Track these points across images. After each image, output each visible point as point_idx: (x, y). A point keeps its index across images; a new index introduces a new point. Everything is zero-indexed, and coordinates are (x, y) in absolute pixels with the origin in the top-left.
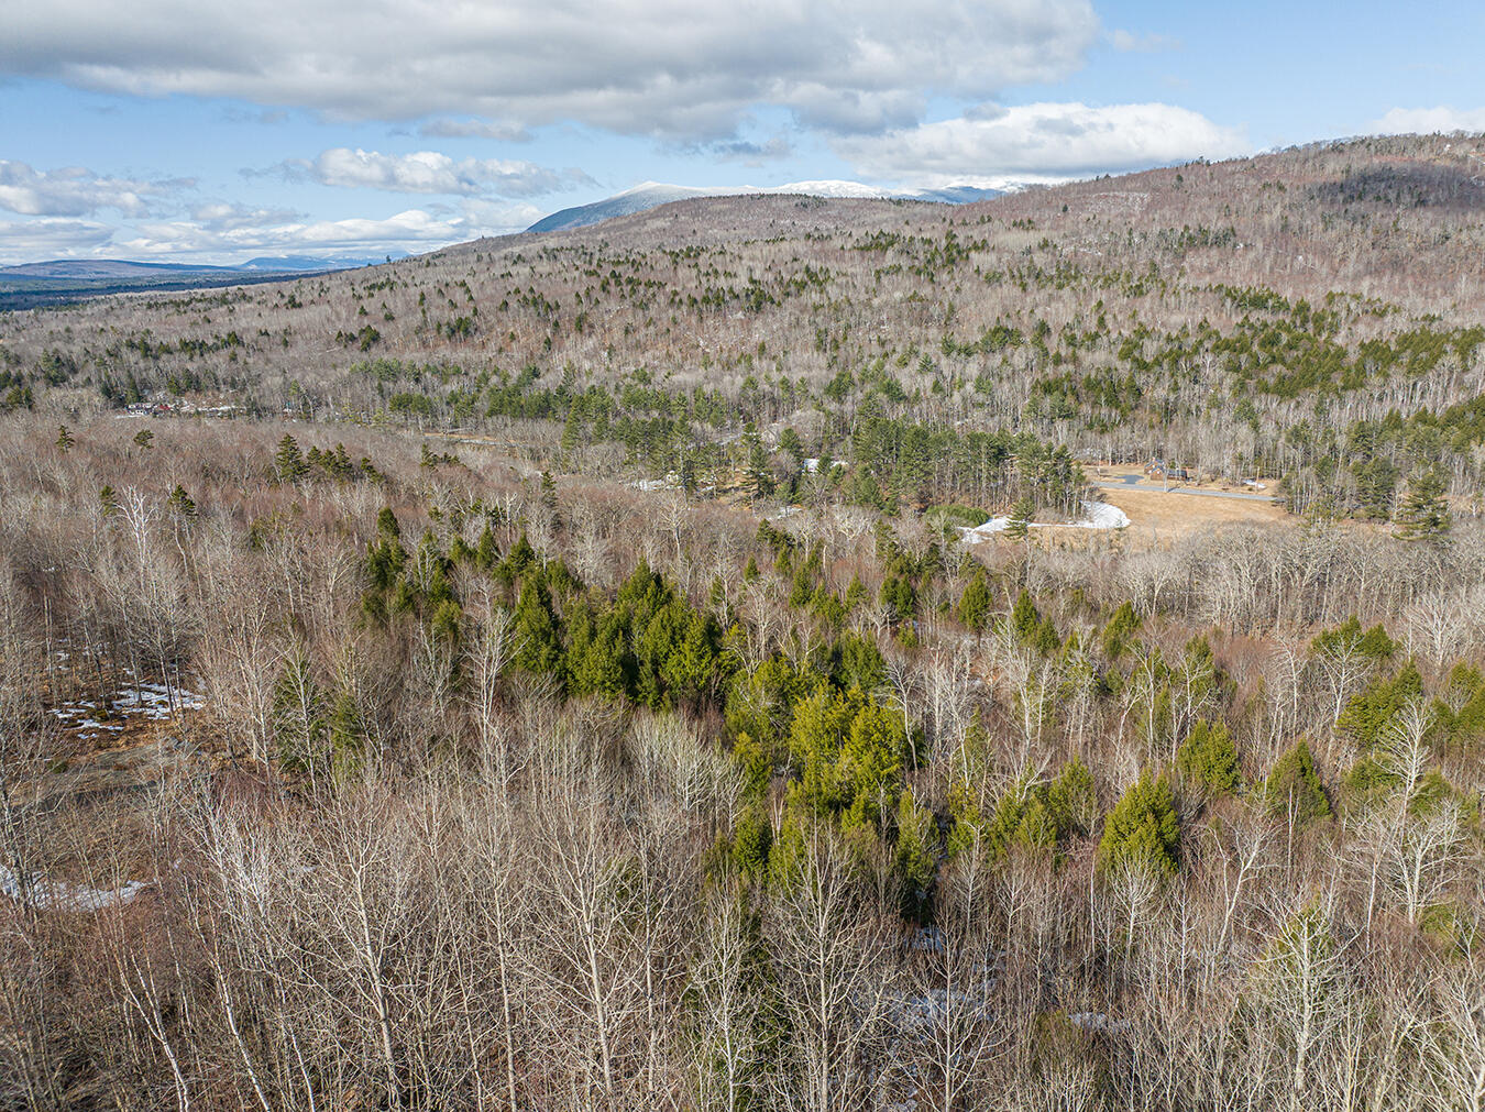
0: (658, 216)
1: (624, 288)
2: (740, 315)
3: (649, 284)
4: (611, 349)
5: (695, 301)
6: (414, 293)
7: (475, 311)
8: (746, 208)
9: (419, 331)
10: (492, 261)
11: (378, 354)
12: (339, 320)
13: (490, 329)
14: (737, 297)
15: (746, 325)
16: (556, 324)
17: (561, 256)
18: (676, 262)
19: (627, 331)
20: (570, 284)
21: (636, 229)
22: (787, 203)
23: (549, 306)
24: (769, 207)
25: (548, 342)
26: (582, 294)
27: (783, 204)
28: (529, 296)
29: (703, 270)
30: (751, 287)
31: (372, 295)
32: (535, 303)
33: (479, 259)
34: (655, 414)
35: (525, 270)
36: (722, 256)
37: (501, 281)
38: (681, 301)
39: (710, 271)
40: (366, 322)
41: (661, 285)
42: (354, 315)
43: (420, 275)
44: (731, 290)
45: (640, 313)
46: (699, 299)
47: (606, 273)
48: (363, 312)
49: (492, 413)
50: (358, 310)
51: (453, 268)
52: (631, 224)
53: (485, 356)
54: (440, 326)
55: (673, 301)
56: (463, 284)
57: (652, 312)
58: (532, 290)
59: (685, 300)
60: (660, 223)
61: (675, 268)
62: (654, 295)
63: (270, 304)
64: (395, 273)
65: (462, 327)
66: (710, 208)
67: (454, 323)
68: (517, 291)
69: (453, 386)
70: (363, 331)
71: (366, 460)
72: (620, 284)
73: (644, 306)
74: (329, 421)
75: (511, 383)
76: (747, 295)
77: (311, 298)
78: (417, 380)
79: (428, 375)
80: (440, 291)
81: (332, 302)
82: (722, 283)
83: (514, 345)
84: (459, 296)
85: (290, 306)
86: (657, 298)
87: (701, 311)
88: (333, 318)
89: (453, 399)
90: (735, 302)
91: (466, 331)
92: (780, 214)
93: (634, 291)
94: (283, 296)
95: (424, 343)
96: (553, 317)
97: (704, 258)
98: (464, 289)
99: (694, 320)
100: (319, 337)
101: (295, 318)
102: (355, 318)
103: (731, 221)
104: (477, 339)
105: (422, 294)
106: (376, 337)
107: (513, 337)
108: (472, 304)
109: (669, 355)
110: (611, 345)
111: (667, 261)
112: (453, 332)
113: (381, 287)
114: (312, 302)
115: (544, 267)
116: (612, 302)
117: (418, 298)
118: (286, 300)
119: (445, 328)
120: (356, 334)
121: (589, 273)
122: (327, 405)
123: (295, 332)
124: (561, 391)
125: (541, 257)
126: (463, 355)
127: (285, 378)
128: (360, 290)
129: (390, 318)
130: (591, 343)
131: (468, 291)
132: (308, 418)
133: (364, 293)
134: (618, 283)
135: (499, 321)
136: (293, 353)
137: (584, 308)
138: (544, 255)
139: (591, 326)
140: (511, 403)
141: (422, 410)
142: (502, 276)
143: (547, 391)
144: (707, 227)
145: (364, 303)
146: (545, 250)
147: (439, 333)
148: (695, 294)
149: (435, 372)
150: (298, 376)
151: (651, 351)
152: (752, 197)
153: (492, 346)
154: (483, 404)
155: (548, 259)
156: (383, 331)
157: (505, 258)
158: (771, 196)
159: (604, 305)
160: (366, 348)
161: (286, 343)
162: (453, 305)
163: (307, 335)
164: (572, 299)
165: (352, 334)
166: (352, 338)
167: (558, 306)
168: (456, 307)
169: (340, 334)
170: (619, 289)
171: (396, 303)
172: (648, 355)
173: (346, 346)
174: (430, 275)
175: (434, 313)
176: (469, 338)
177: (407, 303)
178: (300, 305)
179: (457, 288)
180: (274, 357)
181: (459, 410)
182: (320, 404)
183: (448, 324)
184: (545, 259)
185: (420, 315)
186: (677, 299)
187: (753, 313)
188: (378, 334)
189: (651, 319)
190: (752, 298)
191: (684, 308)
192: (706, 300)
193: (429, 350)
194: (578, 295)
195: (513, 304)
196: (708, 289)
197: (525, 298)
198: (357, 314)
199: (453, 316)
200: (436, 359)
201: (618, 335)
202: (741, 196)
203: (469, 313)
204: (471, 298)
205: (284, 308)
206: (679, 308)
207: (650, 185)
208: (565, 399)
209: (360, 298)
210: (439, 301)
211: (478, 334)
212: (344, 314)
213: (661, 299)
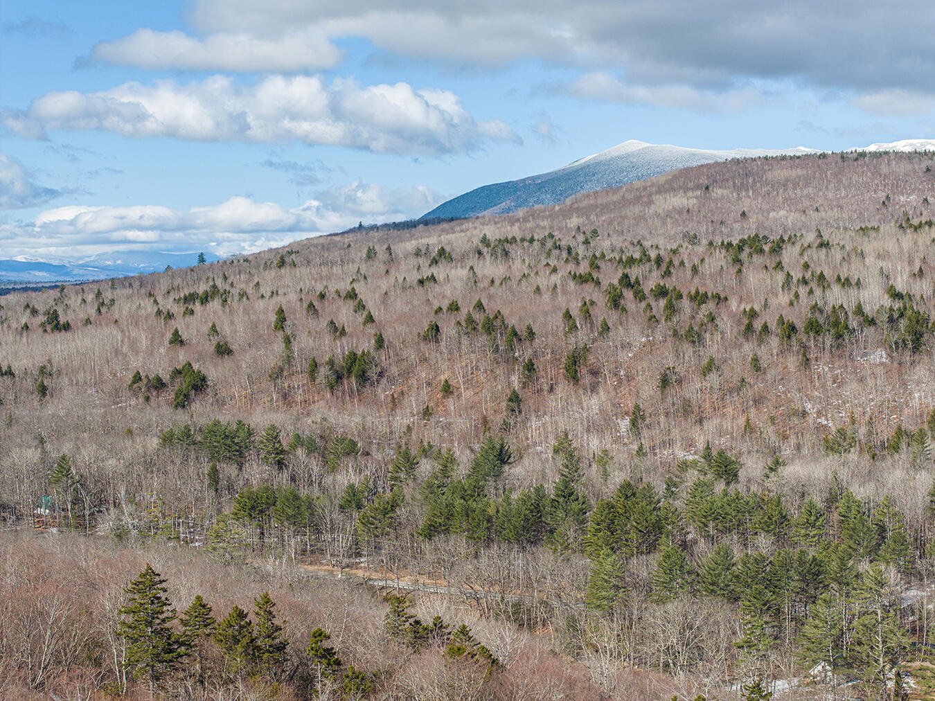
0: (673, 189)
1: (653, 304)
2: (880, 356)
3: (699, 298)
4: (637, 418)
5: (793, 328)
6: (265, 311)
7: (380, 342)
8: (835, 175)
9: (277, 374)
10: (392, 259)
11: (202, 413)
12: (137, 353)
13: (406, 374)
14: (872, 322)
15: (898, 372)
16: (530, 367)
17: (516, 251)
18: (737, 261)
19: (665, 382)
20: (546, 297)
21: (636, 210)
22: (910, 167)
23: (515, 334)
24: (877, 172)
25: (515, 399)
26: (575, 313)
27: (902, 168)
28: (479, 317)
29: (797, 275)
30: (898, 305)
31: (192, 312)
32: (489, 328)
33: (371, 255)
34: (764, 543)
35: (461, 273)
36: (824, 250)
37: (420, 290)
38: (765, 328)
39: (808, 275)
40: (182, 357)
41: (720, 300)
42: (161, 343)
43: (269, 279)
44: (859, 310)
45: (688, 350)
46: (800, 325)
47: (611, 277)
48: (177, 340)
49: (431, 531)
50: (169, 336)
51: (325, 270)
52: (624, 202)
53: (402, 420)
54: (315, 366)
55: (749, 328)
56: (352, 295)
57: (713, 346)
58: (480, 306)
59: (773, 326)
60: (678, 201)
61: (740, 271)
62: (712, 319)
63: (14, 325)
64: (225, 278)
65: (356, 368)
66: (769, 175)
67: (340, 362)
68: (454, 307)
69: (347, 477)
70: (178, 373)
71: (320, 635)
72: (643, 298)
73: (694, 337)
74: (121, 535)
75: (462, 471)
76: (891, 320)
77: (82, 316)
78: (280, 464)
79: (300, 452)
80: (311, 306)
81: (123, 323)
82: (835, 296)
83: (451, 403)
84: (345, 314)
85: (49, 328)
86: (718, 321)
87: (805, 348)
88: (125, 349)
89: (353, 500)
90: (870, 331)
91: (363, 377)
92: (899, 185)
93: (671, 309)
94: (34, 312)
95: (285, 396)
96: (523, 353)
97: (789, 255)
98: (351, 304)
99: (792, 362)
100: (99, 382)
101: (57, 348)
102: (162, 350)
103: (808, 197)
104: (383, 392)
105: (281, 311)
106: (200, 385)
107: (448, 389)
108: (371, 330)
109: (749, 428)
110: (637, 407)
111: (720, 259)
112: (339, 377)
113: (205, 299)
114: (88, 322)
115: (490, 268)
116: (635, 330)
117: (273, 318)
118: (41, 318)
119: (324, 371)
120: (166, 378)
121: (582, 279)
122: (117, 505)
123: (59, 373)
124: (567, 493)
125: (480, 253)
126: (357, 419)
127: (44, 452)
128: (169, 304)
129: (223, 350)
130: (595, 403)
131: (361, 306)
132: (83, 523)
133: (177, 309)
134: (639, 296)
135: (424, 360)
136: (54, 408)
137: (582, 336)
138: (485, 250)
139: (595, 373)
140: (467, 513)
141: (294, 520)
142: (421, 282)
143: (539, 490)
144: (765, 206)
145: (179, 324)
146: (484, 240)
147: (313, 378)
148: (792, 316)
149: (312, 448)
150: (67, 448)
151: (716, 421)
152: (843, 157)
153: (413, 403)
154: (415, 512)
155: (494, 254)
156: (213, 371)
157: (418, 254)
158: (877, 155)
159: (618, 334)
160: (182, 402)
161: (43, 390)
162: (337, 331)
163: (81, 377)
164: (557, 320)
165: (159, 379)
166: (159, 385)
167: (531, 334)
168: (343, 333)
169: (137, 378)
170: (643, 304)
171: (235, 329)
172: (710, 426)
173: (147, 399)
174: (287, 280)
175: (303, 342)
176: (368, 390)
177: (254, 326)
178: (67, 327)
179: (340, 302)
180: (21, 412)
181: (366, 522)
182: (102, 502)
183: (331, 363)
184: (488, 257)
185: (279, 346)
186: (758, 325)
187: (908, 353)
188: (204, 379)
189: (712, 360)
190: (903, 324)
191: (774, 342)
192: (814, 328)
193: (296, 409)
194: (568, 315)
195: (449, 330)
196: (815, 308)
197: (470, 320)
198: (167, 342)
199: (340, 350)
200: (309, 425)
201: (648, 389)
202: (824, 156)
203: (365, 345)
204: (370, 319)
205: (41, 330)
206: (761, 342)
207: (633, 146)
208: (575, 506)
209: (170, 316)
210: (312, 323)
211: (384, 381)
212: (144, 342)
213: (727, 324)
